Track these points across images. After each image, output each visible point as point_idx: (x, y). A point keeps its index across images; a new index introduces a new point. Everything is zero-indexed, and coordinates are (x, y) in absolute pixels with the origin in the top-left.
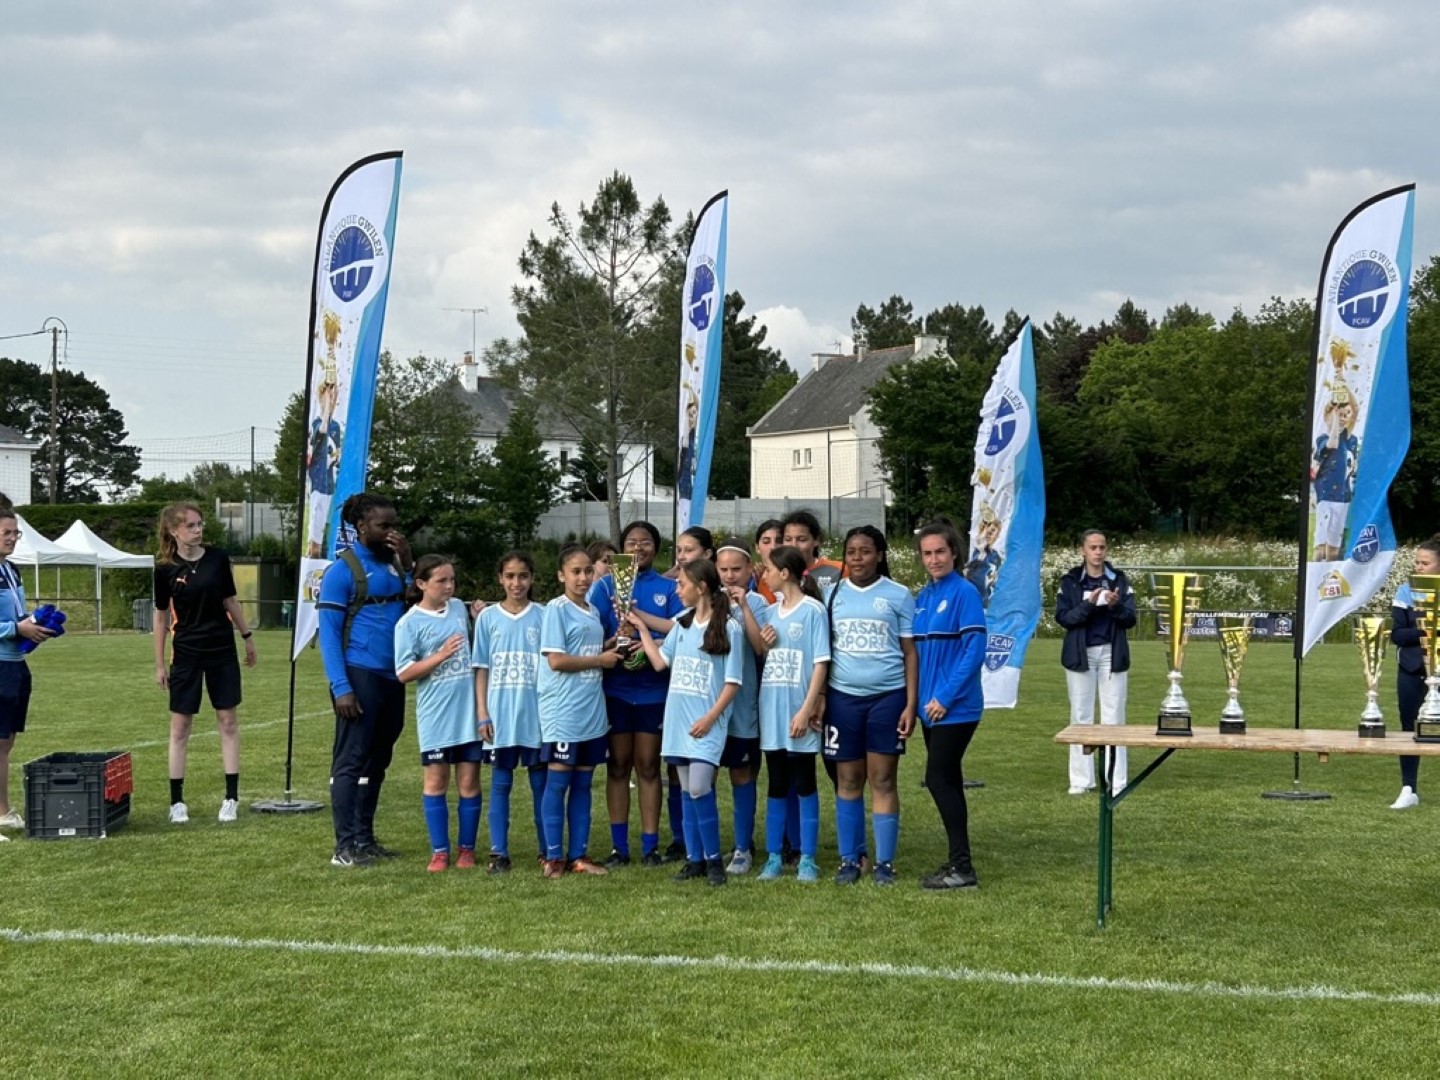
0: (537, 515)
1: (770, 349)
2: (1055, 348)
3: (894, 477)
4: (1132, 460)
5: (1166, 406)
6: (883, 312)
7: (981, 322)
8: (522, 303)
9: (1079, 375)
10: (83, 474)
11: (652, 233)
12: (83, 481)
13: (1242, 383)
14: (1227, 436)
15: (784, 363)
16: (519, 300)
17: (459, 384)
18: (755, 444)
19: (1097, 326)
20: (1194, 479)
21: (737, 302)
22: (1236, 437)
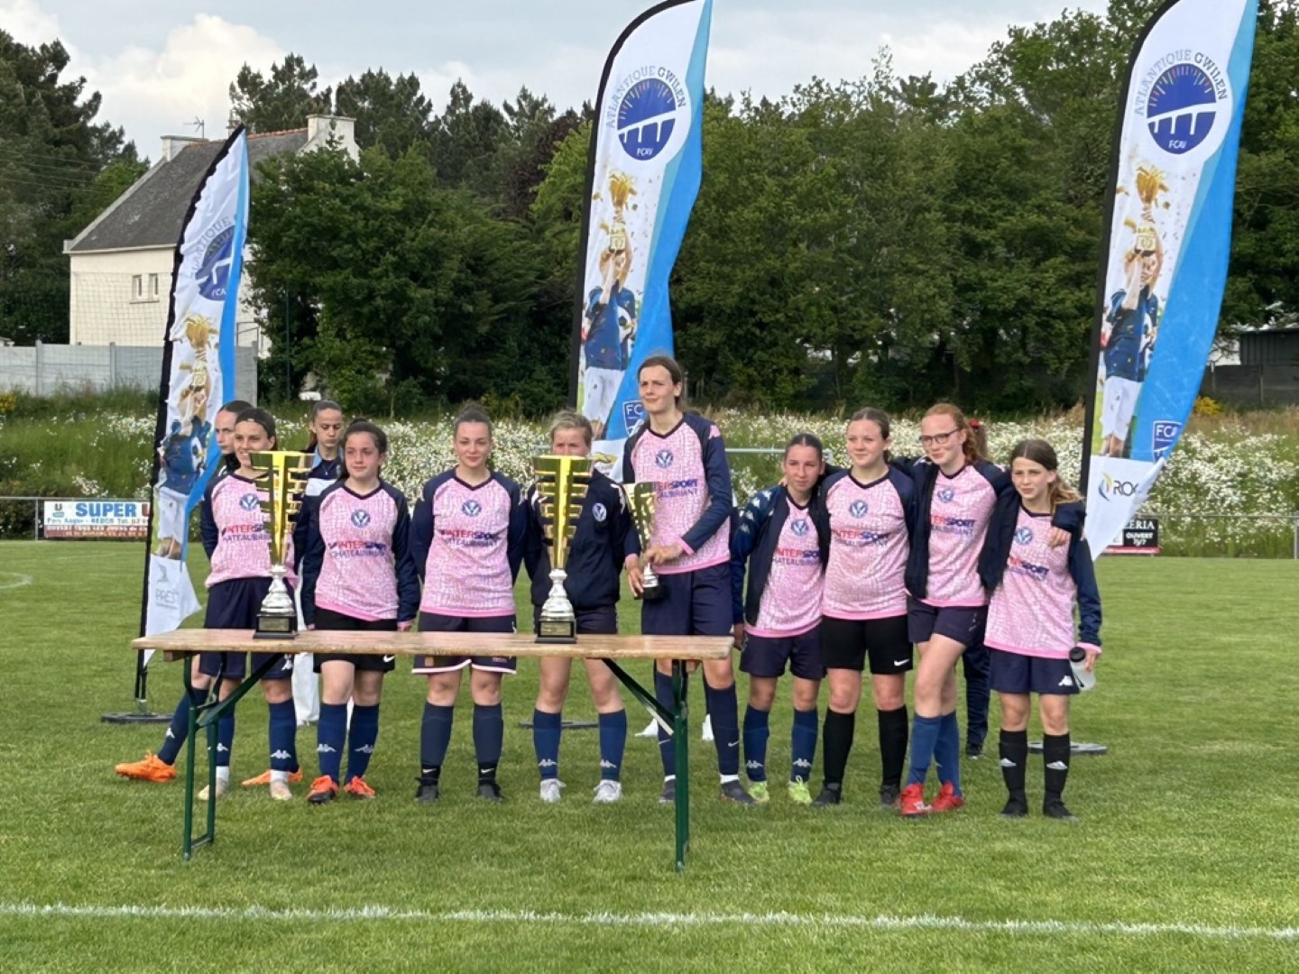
1: (108, 126)
2: (519, 138)
3: (270, 317)
6: (275, 78)
7: (415, 98)
9: (539, 177)
13: (749, 197)
15: (130, 149)
18: (78, 265)
19: (579, 111)
21: (58, 57)
22: (738, 272)
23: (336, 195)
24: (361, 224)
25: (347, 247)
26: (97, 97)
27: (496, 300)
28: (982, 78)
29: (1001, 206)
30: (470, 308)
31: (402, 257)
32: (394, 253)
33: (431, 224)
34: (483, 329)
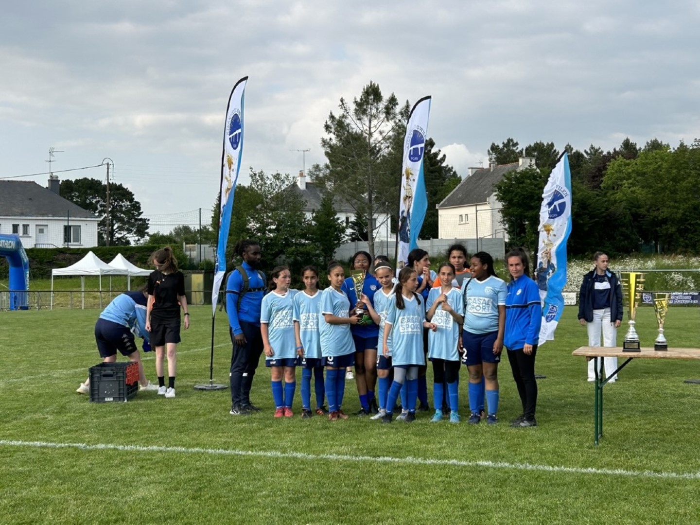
0: (334, 249)
1: (448, 166)
2: (590, 162)
3: (509, 227)
4: (629, 217)
5: (646, 190)
6: (504, 146)
7: (553, 150)
8: (326, 146)
9: (602, 176)
10: (122, 232)
11: (388, 111)
12: (122, 235)
13: (685, 178)
14: (677, 205)
15: (455, 173)
16: (325, 145)
17: (297, 185)
18: (440, 212)
19: (612, 151)
21: (431, 143)
22: (681, 205)
26: (445, 156)
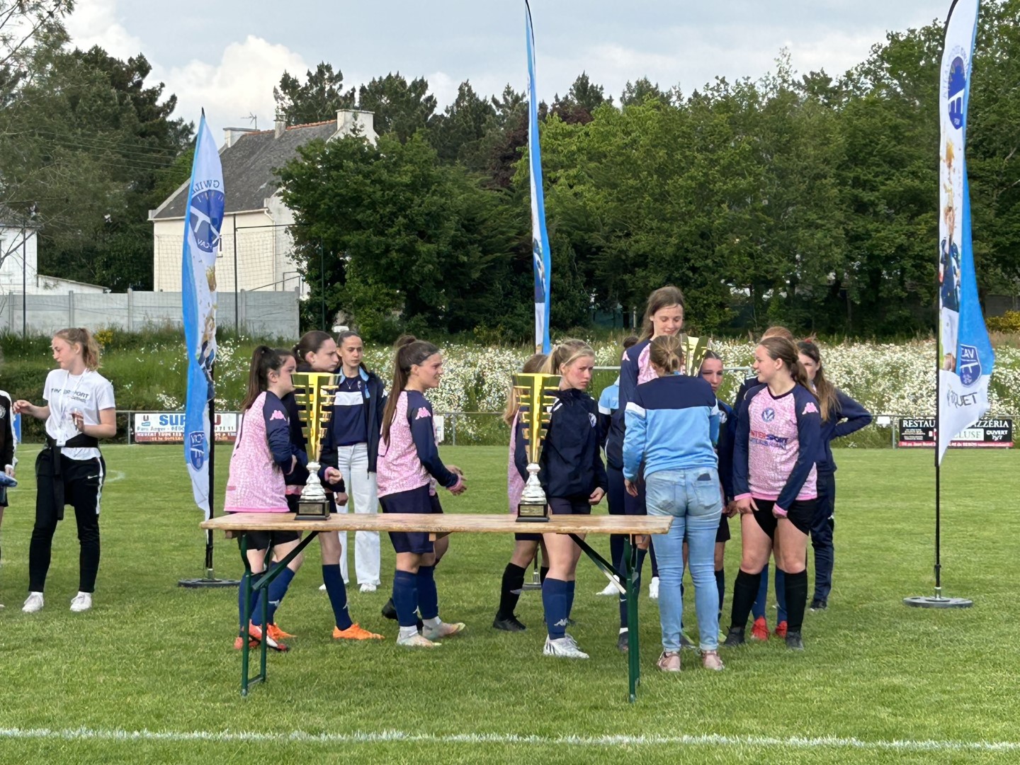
1: (182, 120)
3: (309, 267)
6: (309, 81)
18: (158, 229)
19: (550, 101)
20: (633, 273)
21: (142, 67)
23: (359, 173)
24: (379, 194)
25: (369, 212)
26: (174, 98)
27: (485, 252)
28: (867, 73)
29: (883, 173)
30: (465, 259)
31: (412, 221)
32: (405, 217)
33: (433, 194)
34: (476, 275)
